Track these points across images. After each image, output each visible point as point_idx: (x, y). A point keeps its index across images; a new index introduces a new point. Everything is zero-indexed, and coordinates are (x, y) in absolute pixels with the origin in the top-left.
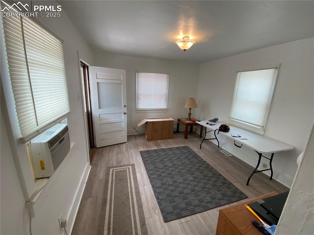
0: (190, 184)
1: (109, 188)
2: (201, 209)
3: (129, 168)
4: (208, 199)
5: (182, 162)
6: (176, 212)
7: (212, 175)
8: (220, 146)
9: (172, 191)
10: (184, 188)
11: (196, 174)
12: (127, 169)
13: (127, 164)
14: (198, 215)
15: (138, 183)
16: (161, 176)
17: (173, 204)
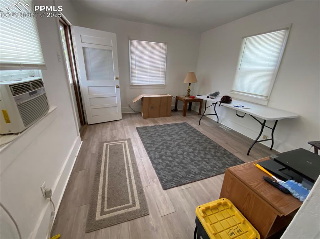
0: (189, 155)
1: (103, 160)
2: (201, 177)
3: (125, 143)
4: (208, 167)
5: (181, 136)
6: (175, 180)
7: (212, 147)
8: (219, 122)
9: (171, 161)
10: (183, 159)
11: (196, 146)
12: (123, 143)
13: (122, 139)
14: (198, 182)
15: (134, 155)
16: (159, 148)
17: (172, 173)
